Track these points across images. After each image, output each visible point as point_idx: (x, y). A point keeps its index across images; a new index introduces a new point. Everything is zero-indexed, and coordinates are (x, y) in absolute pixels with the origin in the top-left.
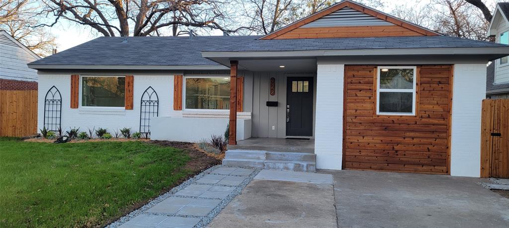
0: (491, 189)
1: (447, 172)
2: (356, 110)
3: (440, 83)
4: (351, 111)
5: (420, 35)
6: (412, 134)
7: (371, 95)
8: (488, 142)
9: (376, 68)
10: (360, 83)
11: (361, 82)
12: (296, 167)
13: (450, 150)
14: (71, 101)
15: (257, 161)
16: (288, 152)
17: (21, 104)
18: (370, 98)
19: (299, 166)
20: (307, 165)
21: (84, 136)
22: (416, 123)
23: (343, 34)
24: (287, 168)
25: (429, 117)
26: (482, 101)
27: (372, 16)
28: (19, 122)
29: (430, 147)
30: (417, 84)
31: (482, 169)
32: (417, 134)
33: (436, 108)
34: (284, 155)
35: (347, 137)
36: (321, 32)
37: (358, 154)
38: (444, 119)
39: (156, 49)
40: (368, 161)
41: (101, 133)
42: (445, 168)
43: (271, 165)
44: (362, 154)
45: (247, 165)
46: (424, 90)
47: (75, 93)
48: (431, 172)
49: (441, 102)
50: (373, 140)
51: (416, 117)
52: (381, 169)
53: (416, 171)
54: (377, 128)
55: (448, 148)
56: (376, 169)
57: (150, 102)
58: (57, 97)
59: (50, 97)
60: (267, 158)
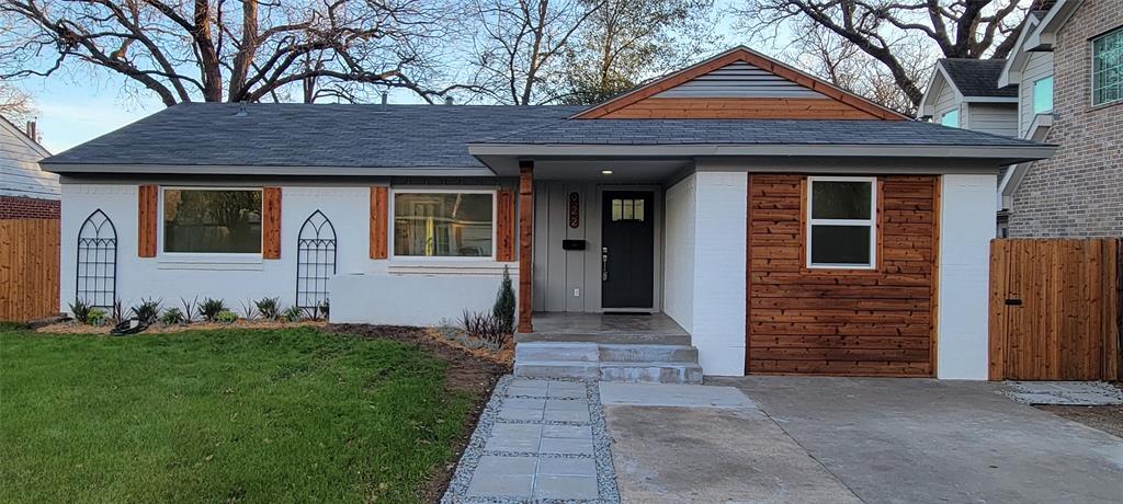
0: (1032, 405)
1: (931, 373)
2: (769, 260)
3: (917, 208)
4: (759, 262)
5: (874, 118)
6: (870, 305)
7: (796, 232)
8: (1001, 316)
9: (805, 179)
10: (775, 207)
11: (779, 206)
12: (665, 374)
13: (936, 331)
14: (140, 241)
15: (586, 365)
16: (642, 343)
17: (21, 249)
18: (794, 236)
19: (671, 373)
20: (687, 370)
21: (174, 317)
22: (877, 284)
23: (736, 112)
24: (648, 378)
25: (899, 271)
26: (989, 244)
27: (788, 80)
28: (16, 289)
29: (902, 328)
30: (878, 211)
31: (992, 365)
32: (879, 305)
33: (912, 254)
34: (636, 352)
35: (753, 312)
36: (693, 107)
37: (773, 344)
38: (925, 274)
39: (317, 131)
40: (791, 358)
41: (212, 310)
42: (927, 364)
43: (615, 373)
44: (781, 343)
45: (565, 375)
46: (889, 221)
47: (148, 224)
48: (906, 374)
49: (920, 244)
50: (801, 317)
51: (876, 271)
52: (816, 372)
53: (877, 374)
54: (806, 294)
55: (932, 328)
56: (806, 372)
57: (318, 242)
58: (107, 233)
59: (89, 233)
60: (601, 359)
